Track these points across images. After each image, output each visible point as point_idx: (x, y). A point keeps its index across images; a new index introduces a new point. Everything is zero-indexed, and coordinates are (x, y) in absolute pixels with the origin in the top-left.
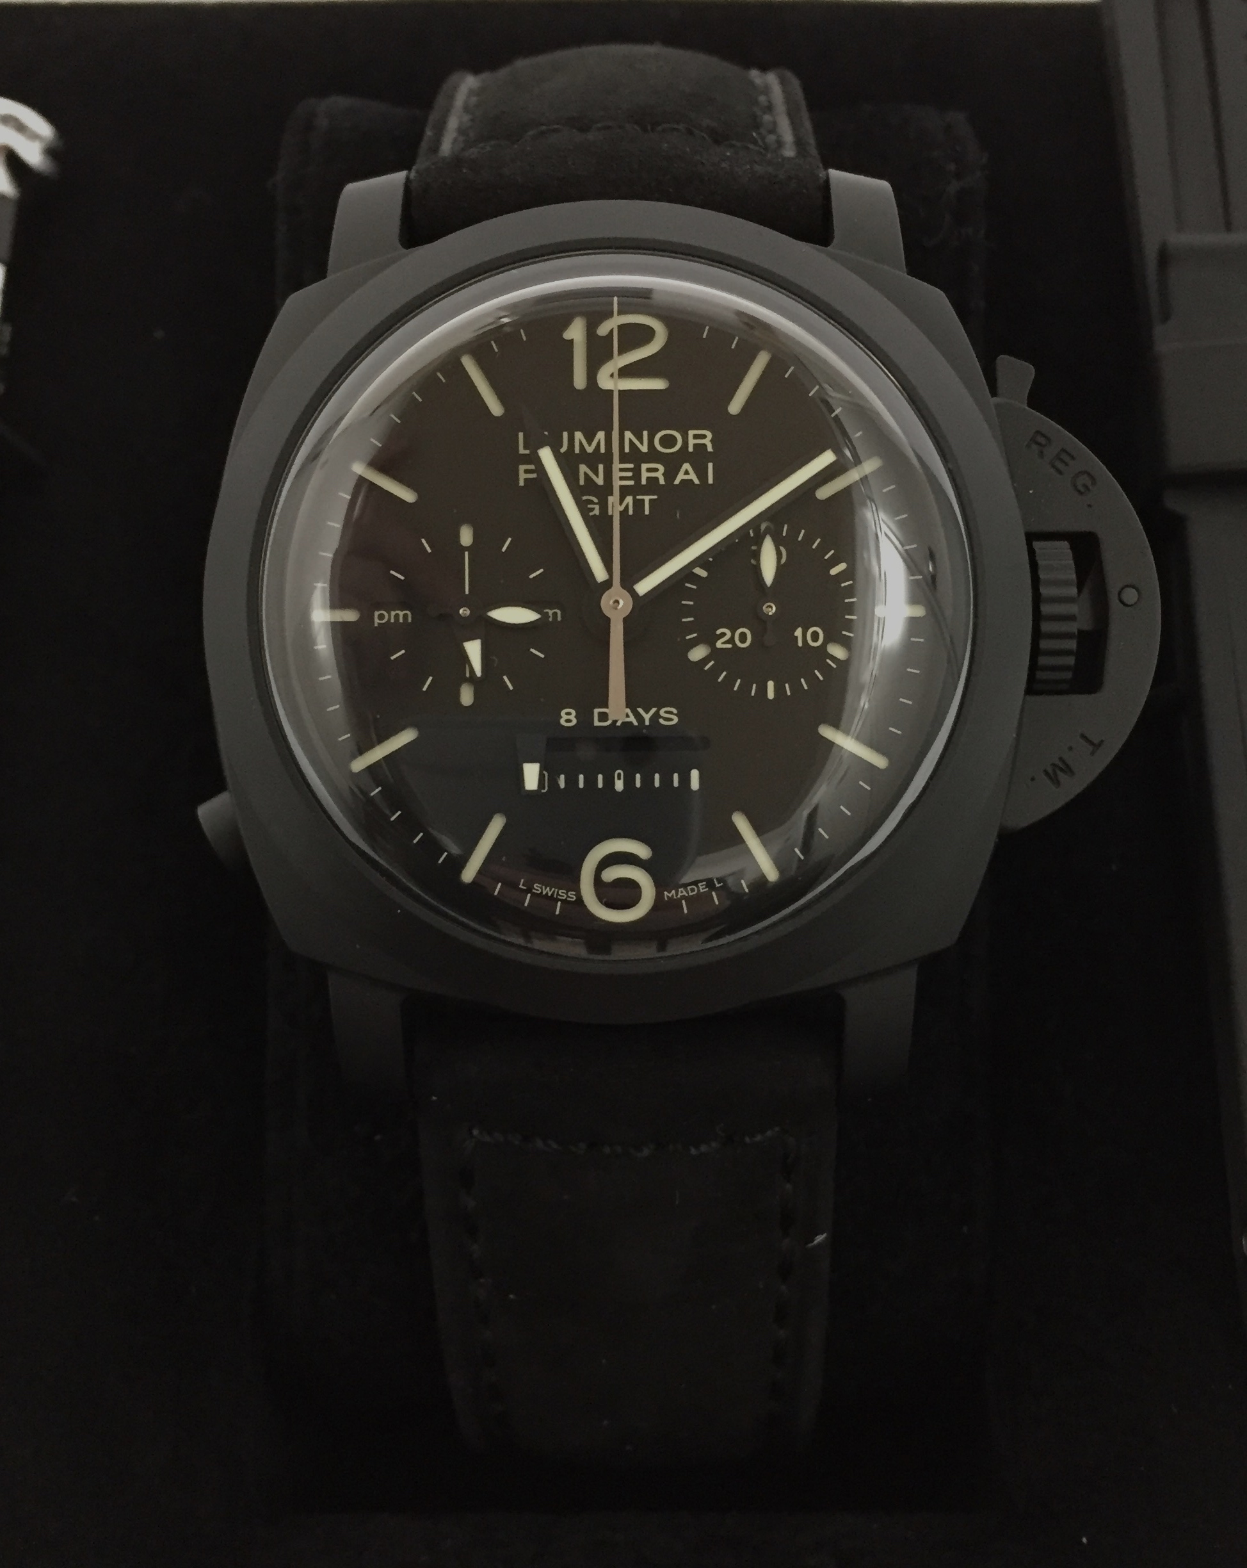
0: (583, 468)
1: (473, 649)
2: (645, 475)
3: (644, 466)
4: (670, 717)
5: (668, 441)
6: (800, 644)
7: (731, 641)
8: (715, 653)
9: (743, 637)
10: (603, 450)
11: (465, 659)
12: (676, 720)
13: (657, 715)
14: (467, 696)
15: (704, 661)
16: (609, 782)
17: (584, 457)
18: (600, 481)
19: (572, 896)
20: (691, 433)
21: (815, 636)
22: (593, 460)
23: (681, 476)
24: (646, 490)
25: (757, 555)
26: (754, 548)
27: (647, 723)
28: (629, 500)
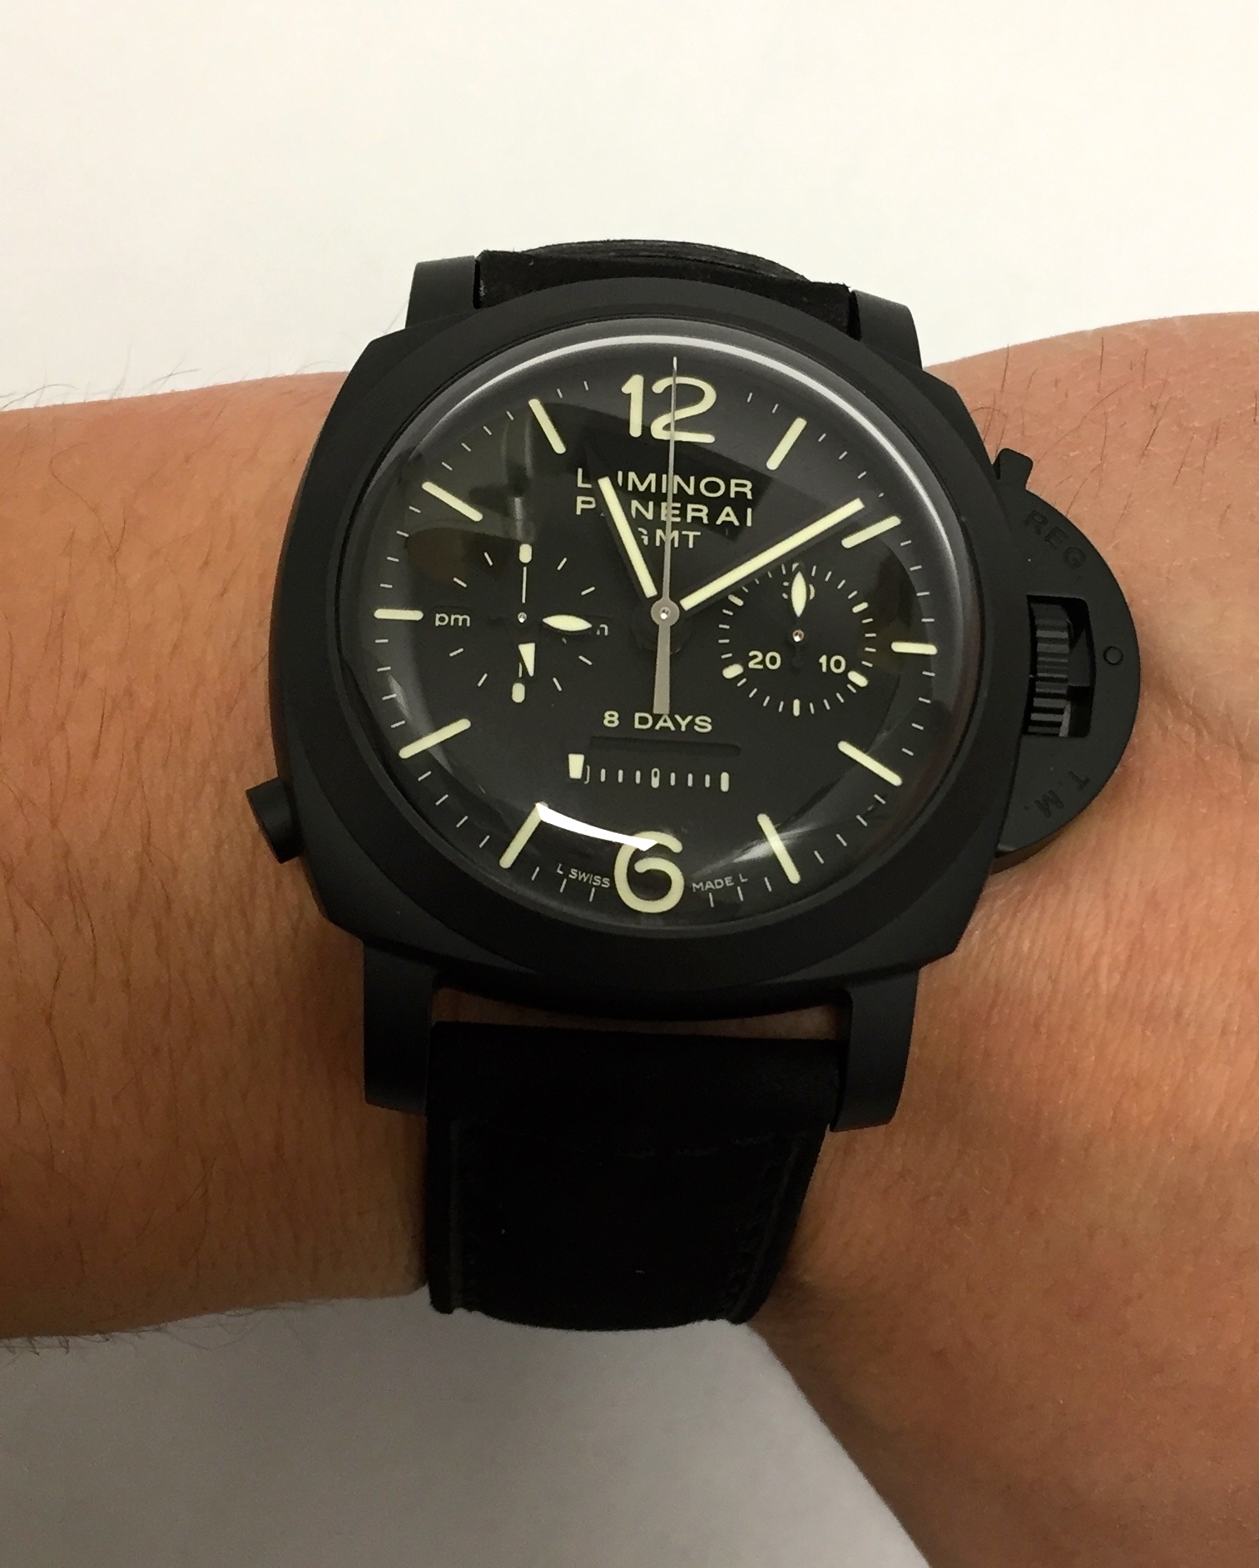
0: (635, 504)
1: (528, 651)
2: (690, 514)
3: (690, 507)
4: (704, 724)
5: (712, 487)
6: (824, 669)
7: (763, 662)
8: (747, 672)
9: (773, 660)
10: (653, 489)
11: (520, 659)
12: (710, 728)
13: (692, 723)
14: (518, 693)
15: (738, 678)
16: (646, 778)
17: (636, 494)
18: (650, 516)
19: (606, 883)
20: (733, 482)
21: (838, 665)
22: (644, 497)
23: (722, 518)
24: (690, 527)
25: (789, 590)
26: (786, 584)
27: (683, 729)
28: (676, 534)
